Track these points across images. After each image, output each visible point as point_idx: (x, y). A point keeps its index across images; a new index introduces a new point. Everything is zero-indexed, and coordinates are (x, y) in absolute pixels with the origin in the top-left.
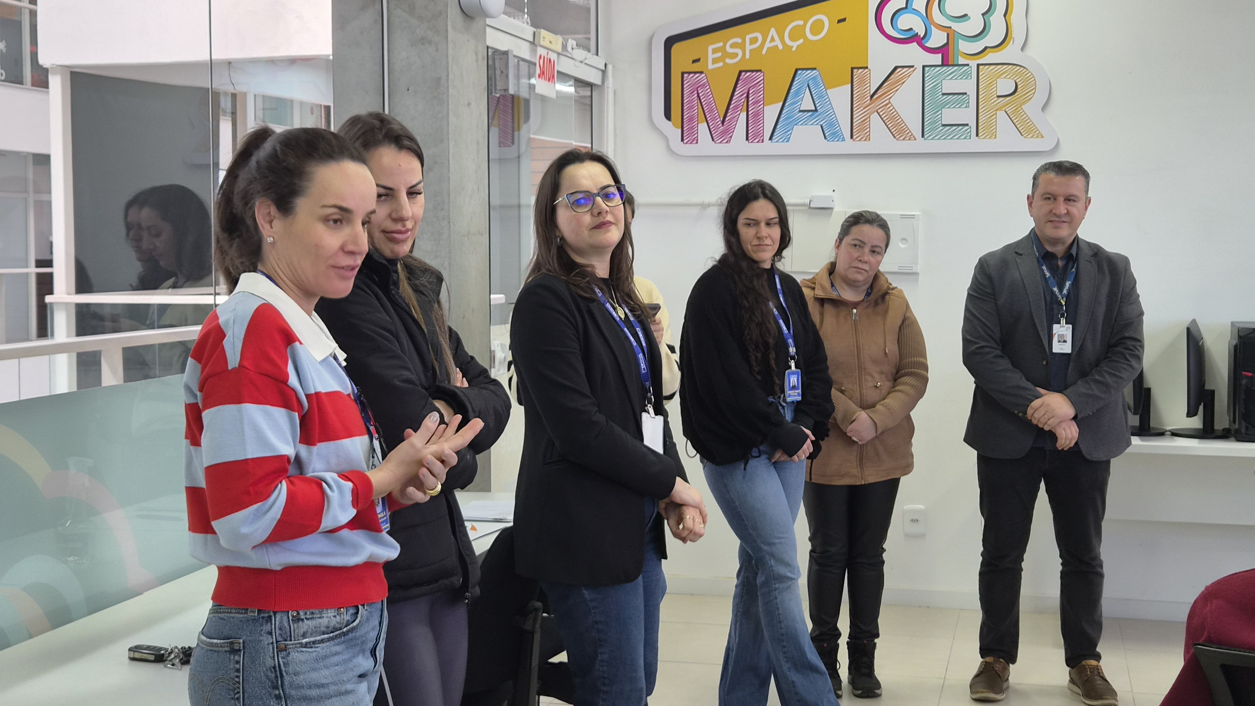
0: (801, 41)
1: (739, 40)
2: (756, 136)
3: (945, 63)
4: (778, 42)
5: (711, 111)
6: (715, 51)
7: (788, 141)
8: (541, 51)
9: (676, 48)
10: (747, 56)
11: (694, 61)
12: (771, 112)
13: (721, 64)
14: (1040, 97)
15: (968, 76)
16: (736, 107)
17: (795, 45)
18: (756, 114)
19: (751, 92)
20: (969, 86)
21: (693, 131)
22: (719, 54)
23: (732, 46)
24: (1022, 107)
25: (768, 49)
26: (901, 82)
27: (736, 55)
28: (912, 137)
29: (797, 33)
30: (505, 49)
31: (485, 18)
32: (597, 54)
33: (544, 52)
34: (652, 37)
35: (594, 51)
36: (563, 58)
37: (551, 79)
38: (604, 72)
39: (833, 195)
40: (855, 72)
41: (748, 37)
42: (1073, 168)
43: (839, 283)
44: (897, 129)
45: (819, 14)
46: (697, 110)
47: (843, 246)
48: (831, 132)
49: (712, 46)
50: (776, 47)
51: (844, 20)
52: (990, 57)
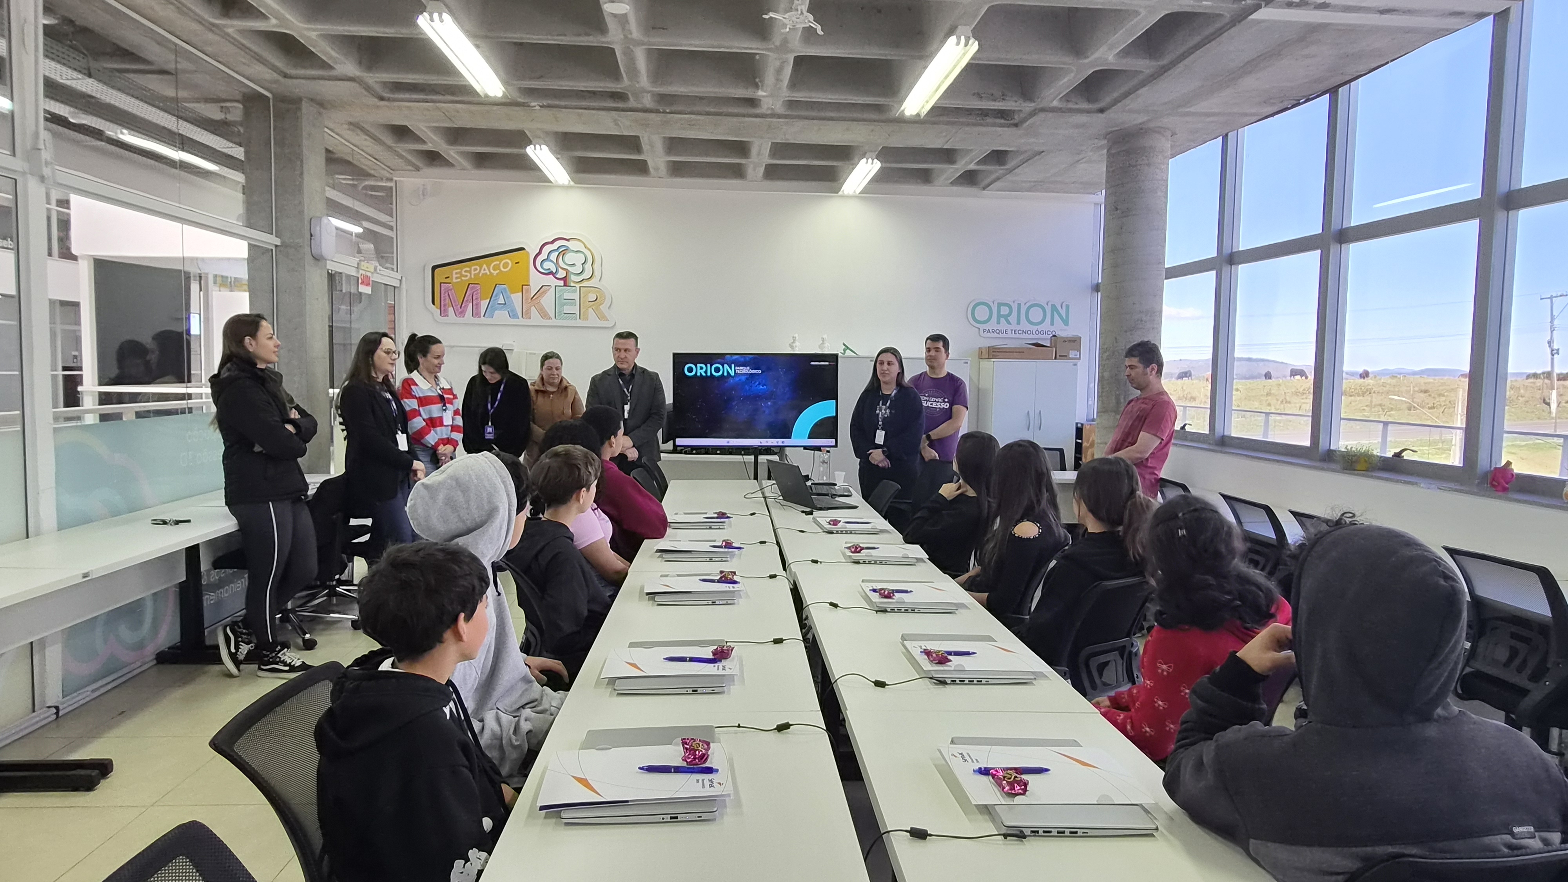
0: (499, 271)
1: (468, 269)
2: (477, 314)
3: (565, 285)
4: (487, 271)
5: (455, 301)
6: (456, 273)
7: (493, 318)
8: (361, 272)
9: (437, 271)
10: (473, 276)
11: (447, 278)
12: (484, 304)
13: (459, 280)
14: (607, 303)
15: (575, 291)
16: (467, 301)
17: (495, 273)
18: (477, 304)
19: (474, 293)
20: (576, 296)
21: (446, 311)
22: (458, 275)
23: (465, 271)
24: (600, 307)
25: (483, 274)
26: (545, 292)
27: (466, 276)
28: (550, 318)
29: (496, 267)
30: (340, 271)
31: (326, 260)
32: (397, 271)
33: (363, 272)
34: (425, 266)
35: (395, 270)
36: (375, 275)
37: (368, 285)
38: (401, 281)
39: (514, 344)
40: (524, 287)
41: (473, 268)
42: (630, 335)
43: (546, 384)
44: (544, 315)
45: (506, 259)
46: (448, 300)
47: (545, 367)
48: (513, 315)
49: (455, 271)
50: (486, 273)
51: (518, 263)
52: (585, 284)
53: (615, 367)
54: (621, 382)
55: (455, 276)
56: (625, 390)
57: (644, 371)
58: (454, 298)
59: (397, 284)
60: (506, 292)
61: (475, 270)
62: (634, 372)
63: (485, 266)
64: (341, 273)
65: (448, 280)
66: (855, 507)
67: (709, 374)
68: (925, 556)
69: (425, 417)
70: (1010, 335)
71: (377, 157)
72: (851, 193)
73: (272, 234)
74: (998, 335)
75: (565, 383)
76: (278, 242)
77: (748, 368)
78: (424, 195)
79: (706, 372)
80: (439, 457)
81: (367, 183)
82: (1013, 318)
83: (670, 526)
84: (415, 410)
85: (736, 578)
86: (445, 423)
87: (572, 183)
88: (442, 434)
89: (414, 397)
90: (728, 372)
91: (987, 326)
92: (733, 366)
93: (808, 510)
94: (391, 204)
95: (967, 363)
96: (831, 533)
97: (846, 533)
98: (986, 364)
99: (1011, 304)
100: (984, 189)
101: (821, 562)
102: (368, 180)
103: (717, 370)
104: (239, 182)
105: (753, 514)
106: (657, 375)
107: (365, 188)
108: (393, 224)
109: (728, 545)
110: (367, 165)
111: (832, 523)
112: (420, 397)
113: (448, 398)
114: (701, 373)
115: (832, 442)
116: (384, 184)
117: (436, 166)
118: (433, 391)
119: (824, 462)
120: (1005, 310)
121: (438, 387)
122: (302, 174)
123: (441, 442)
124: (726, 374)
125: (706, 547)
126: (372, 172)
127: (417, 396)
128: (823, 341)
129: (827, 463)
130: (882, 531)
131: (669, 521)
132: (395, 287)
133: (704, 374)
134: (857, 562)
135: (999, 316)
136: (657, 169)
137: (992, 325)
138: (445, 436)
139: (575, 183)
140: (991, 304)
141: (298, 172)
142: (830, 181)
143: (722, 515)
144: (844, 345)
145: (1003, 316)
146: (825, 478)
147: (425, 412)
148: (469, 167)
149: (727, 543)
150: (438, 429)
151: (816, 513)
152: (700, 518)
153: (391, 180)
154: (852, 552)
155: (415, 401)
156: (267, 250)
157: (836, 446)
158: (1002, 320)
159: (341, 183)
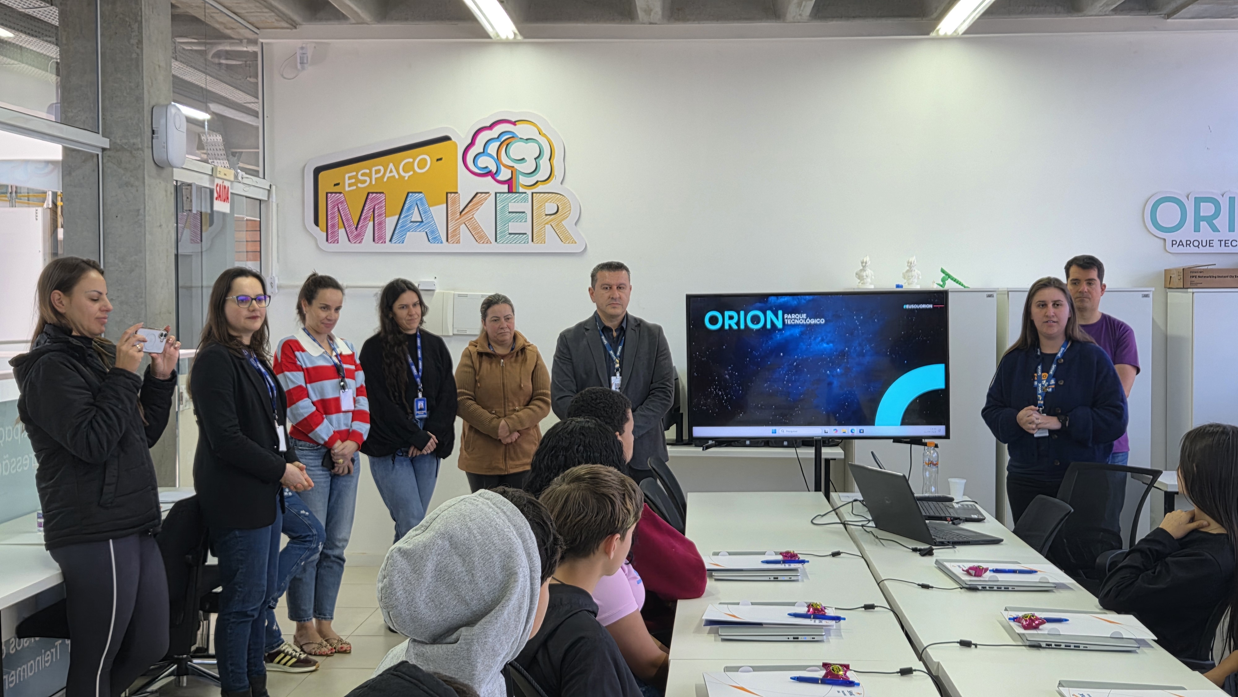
0: (411, 173)
1: (368, 171)
2: (380, 238)
3: (510, 191)
4: (395, 173)
5: (348, 220)
6: (350, 178)
7: (403, 243)
8: (217, 181)
9: (322, 175)
10: (374, 183)
11: (335, 185)
12: (390, 222)
13: (355, 187)
14: (574, 216)
15: (526, 200)
16: (365, 218)
17: (407, 175)
18: (380, 224)
19: (376, 207)
20: (526, 207)
21: (335, 234)
22: (353, 181)
23: (362, 175)
24: (563, 222)
25: (388, 177)
26: (480, 203)
27: (365, 181)
28: (489, 242)
29: (408, 167)
30: (189, 181)
31: (172, 167)
32: (264, 178)
33: (220, 182)
34: (304, 167)
35: (261, 175)
36: (236, 184)
37: (226, 200)
38: (269, 191)
39: (435, 281)
40: (449, 196)
41: (374, 169)
42: (619, 267)
43: (492, 344)
44: (478, 236)
45: (425, 155)
46: (337, 219)
47: (488, 319)
48: (433, 237)
49: (347, 175)
50: (394, 176)
51: (441, 159)
52: (540, 188)
53: (596, 317)
54: (605, 342)
55: (347, 182)
56: (611, 352)
57: (639, 323)
58: (346, 215)
59: (263, 196)
60: (422, 204)
61: (378, 172)
62: (624, 325)
63: (391, 166)
64: (190, 185)
65: (337, 189)
66: (996, 542)
67: (742, 326)
68: (1149, 636)
69: (315, 399)
70: (1216, 248)
71: (237, 11)
72: (950, 33)
73: (98, 133)
74: (1196, 250)
75: (520, 344)
76: (105, 143)
77: (804, 316)
78: (302, 63)
79: (738, 324)
80: (335, 459)
81: (220, 48)
82: (1222, 222)
83: (711, 576)
84: (300, 387)
85: (851, 676)
86: (344, 408)
87: (519, 38)
88: (339, 424)
89: (299, 368)
90: (772, 323)
91: (1177, 236)
92: (780, 313)
93: (925, 546)
94: (256, 77)
95: (1146, 296)
96: (973, 589)
97: (999, 589)
98: (1177, 297)
99: (1220, 199)
100: (1169, 16)
101: (976, 645)
102: (220, 44)
103: (756, 319)
104: (52, 58)
105: (835, 554)
106: (660, 329)
107: (218, 55)
108: (258, 107)
109: (817, 613)
110: (221, 23)
111: (973, 572)
112: (307, 369)
113: (347, 370)
114: (730, 326)
115: (939, 430)
116: (245, 49)
117: (321, 20)
118: (325, 358)
119: (931, 464)
120: (1207, 209)
121: (334, 354)
122: (140, 42)
123: (338, 436)
124: (769, 326)
125: (780, 615)
126: (228, 32)
127: (304, 366)
128: (910, 267)
129: (936, 465)
130: (1059, 587)
131: (707, 566)
132: (260, 200)
133: (735, 327)
134: (1036, 646)
135: (1198, 219)
136: (648, 11)
137: (1187, 233)
138: (343, 428)
139: (525, 37)
140: (1184, 200)
141: (134, 41)
142: (917, 16)
143: (790, 558)
144: (943, 271)
145: (1204, 219)
146: (933, 489)
147: (315, 391)
148: (368, 20)
149: (816, 610)
150: (334, 417)
151: (940, 553)
152: (755, 562)
153: (254, 42)
154: (1025, 628)
155: (301, 374)
156: (92, 155)
157: (947, 436)
158: (1203, 224)
159: (184, 49)
